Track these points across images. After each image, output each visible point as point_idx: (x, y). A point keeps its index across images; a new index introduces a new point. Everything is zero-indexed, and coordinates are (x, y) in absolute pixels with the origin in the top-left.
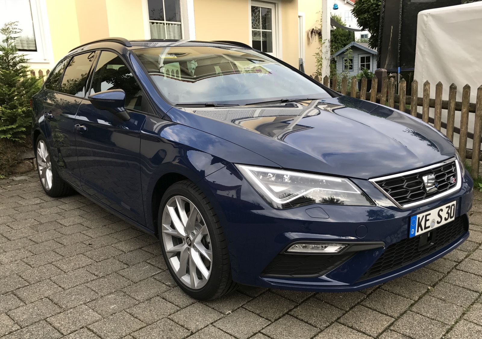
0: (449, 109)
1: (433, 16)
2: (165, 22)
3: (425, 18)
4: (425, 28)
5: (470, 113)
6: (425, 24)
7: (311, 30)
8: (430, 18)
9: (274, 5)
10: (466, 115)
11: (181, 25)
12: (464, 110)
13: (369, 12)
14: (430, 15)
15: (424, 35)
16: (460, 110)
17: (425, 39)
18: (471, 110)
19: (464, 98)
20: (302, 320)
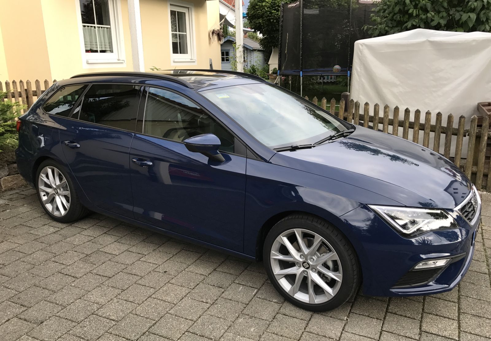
0: (405, 127)
1: (367, 46)
2: (96, 25)
3: (360, 47)
4: (360, 54)
5: (420, 131)
6: (361, 52)
7: (212, 31)
8: (364, 47)
9: (187, 10)
10: (417, 132)
11: (110, 28)
12: (416, 128)
13: (263, 18)
14: (364, 45)
15: (360, 60)
16: (413, 128)
17: (361, 63)
18: (421, 128)
19: (416, 119)
20: (401, 315)
